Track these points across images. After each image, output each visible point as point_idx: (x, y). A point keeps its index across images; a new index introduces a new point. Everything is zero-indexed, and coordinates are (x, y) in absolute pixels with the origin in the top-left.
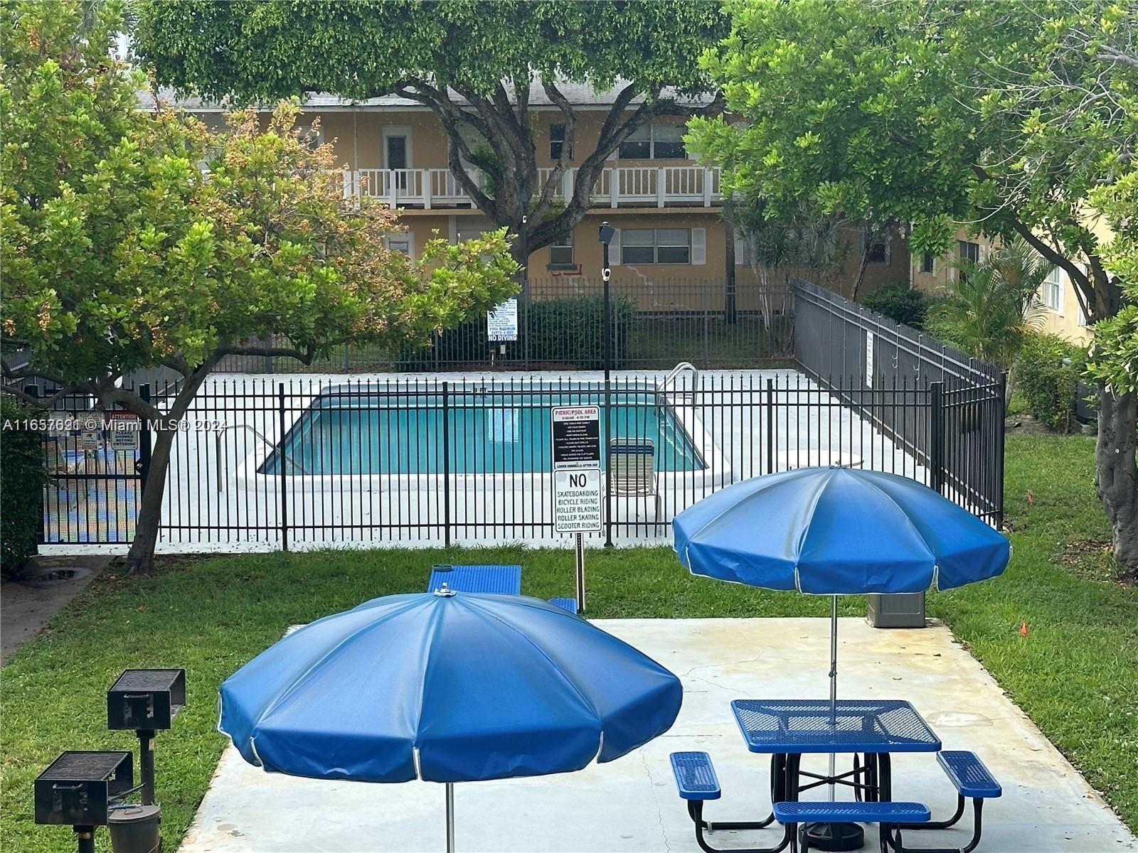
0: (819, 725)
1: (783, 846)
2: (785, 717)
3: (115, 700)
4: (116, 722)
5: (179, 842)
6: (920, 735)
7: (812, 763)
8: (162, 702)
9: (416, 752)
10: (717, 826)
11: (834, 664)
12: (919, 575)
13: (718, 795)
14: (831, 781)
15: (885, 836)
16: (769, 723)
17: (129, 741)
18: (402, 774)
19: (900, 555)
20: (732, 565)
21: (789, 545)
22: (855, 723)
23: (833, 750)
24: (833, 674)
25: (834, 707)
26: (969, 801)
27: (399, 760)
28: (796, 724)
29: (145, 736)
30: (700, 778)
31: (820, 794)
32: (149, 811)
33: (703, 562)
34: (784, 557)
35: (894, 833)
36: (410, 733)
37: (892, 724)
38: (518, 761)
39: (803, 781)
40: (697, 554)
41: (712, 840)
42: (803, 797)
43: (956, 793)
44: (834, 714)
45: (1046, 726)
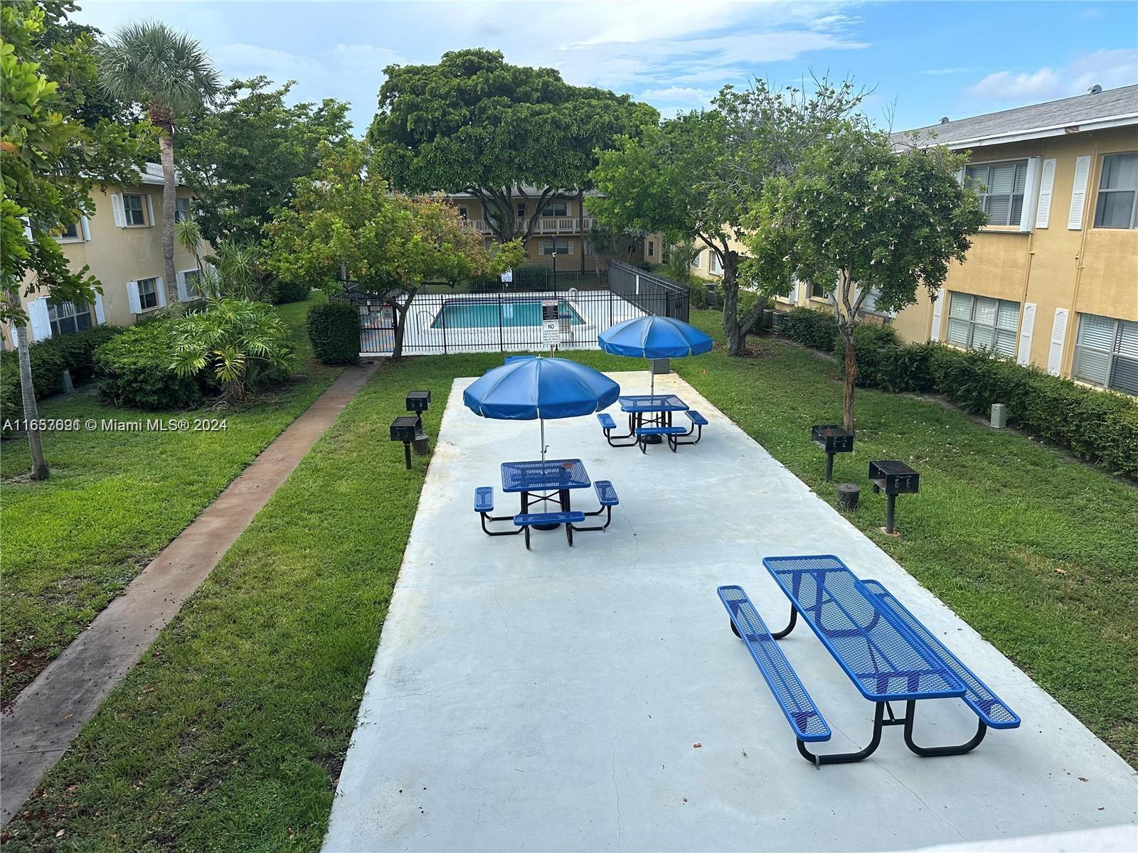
0: (647, 404)
1: (636, 443)
2: (636, 401)
3: (409, 401)
4: (409, 409)
5: (434, 447)
6: (679, 404)
7: (646, 416)
8: (425, 401)
9: (538, 409)
10: (613, 438)
11: (653, 383)
12: (684, 352)
13: (615, 427)
14: (651, 421)
15: (670, 439)
16: (630, 404)
17: (413, 414)
18: (534, 417)
19: (679, 345)
20: (621, 350)
21: (641, 343)
22: (657, 403)
23: (652, 411)
24: (652, 386)
25: (652, 398)
26: (696, 426)
27: (532, 412)
28: (640, 404)
29: (419, 413)
30: (608, 421)
31: (648, 426)
32: (425, 437)
33: (611, 349)
34: (640, 347)
35: (673, 438)
36: (536, 403)
37: (672, 402)
38: (571, 412)
39: (643, 422)
40: (609, 347)
41: (613, 442)
42: (643, 427)
43: (691, 422)
44: (652, 400)
45: (715, 403)
